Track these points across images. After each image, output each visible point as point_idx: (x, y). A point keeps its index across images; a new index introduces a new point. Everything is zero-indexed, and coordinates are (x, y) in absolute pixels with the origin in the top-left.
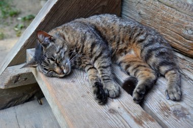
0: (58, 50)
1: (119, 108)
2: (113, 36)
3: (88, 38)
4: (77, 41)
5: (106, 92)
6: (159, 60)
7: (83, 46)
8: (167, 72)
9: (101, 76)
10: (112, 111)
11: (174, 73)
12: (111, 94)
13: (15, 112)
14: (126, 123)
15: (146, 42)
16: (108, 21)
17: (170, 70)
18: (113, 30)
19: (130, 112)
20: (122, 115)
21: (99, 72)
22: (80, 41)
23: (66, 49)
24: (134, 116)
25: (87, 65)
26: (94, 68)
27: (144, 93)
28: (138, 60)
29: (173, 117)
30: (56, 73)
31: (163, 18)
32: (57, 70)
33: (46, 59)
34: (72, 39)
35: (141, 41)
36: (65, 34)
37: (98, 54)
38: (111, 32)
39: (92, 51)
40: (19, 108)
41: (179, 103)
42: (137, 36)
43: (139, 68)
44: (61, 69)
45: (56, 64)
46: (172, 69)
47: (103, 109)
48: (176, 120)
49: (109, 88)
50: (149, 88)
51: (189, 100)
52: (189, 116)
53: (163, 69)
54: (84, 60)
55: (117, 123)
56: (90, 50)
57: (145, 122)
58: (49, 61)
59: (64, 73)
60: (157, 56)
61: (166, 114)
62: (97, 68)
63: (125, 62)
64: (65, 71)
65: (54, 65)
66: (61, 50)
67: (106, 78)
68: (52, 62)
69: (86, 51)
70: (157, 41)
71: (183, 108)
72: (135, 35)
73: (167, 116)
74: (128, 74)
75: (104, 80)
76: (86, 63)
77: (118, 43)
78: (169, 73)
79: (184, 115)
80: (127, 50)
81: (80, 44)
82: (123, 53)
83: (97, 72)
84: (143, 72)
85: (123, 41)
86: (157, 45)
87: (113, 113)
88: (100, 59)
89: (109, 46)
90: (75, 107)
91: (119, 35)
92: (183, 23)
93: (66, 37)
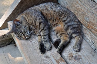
0: (23, 28)
1: (50, 55)
2: (51, 18)
3: (38, 20)
4: (33, 22)
5: (45, 48)
6: (72, 31)
7: (35, 24)
8: (75, 37)
9: (43, 40)
10: (47, 57)
11: (79, 38)
12: (47, 49)
13: (3, 51)
14: (52, 63)
15: (67, 21)
16: (49, 9)
17: (77, 36)
18: (51, 14)
19: (55, 57)
20: (51, 59)
21: (43, 38)
22: (34, 22)
23: (27, 27)
24: (56, 59)
25: (37, 33)
26: (40, 35)
27: (61, 49)
28: (62, 30)
29: (73, 60)
30: (23, 38)
31: (77, 8)
32: (23, 37)
33: (18, 32)
34: (30, 21)
35: (64, 21)
36: (26, 18)
37: (42, 28)
38: (50, 16)
39: (39, 27)
40: (4, 48)
41: (78, 53)
42: (62, 18)
43: (62, 35)
44: (25, 36)
45: (22, 34)
46: (78, 36)
47: (43, 56)
48: (74, 62)
49: (46, 46)
50: (65, 46)
51: (83, 51)
52: (81, 59)
53: (74, 35)
54: (36, 31)
55: (49, 62)
56: (39, 26)
57: (60, 62)
58: (19, 33)
59: (26, 38)
60: (71, 29)
61: (71, 58)
62: (42, 35)
63: (56, 31)
64: (27, 37)
65: (21, 35)
66: (25, 28)
67: (45, 41)
68: (20, 34)
69: (37, 27)
70: (73, 21)
71: (79, 56)
72: (61, 18)
73: (71, 59)
74: (57, 37)
75: (44, 42)
76: (37, 32)
77: (53, 21)
78: (76, 37)
79: (79, 59)
80: (58, 24)
81: (34, 23)
82: (56, 26)
83: (42, 37)
84: (64, 37)
85: (56, 20)
86: (72, 23)
87: (47, 58)
88: (43, 31)
89: (49, 22)
90: (31, 55)
91: (54, 17)
92: (85, 13)
93: (27, 20)
